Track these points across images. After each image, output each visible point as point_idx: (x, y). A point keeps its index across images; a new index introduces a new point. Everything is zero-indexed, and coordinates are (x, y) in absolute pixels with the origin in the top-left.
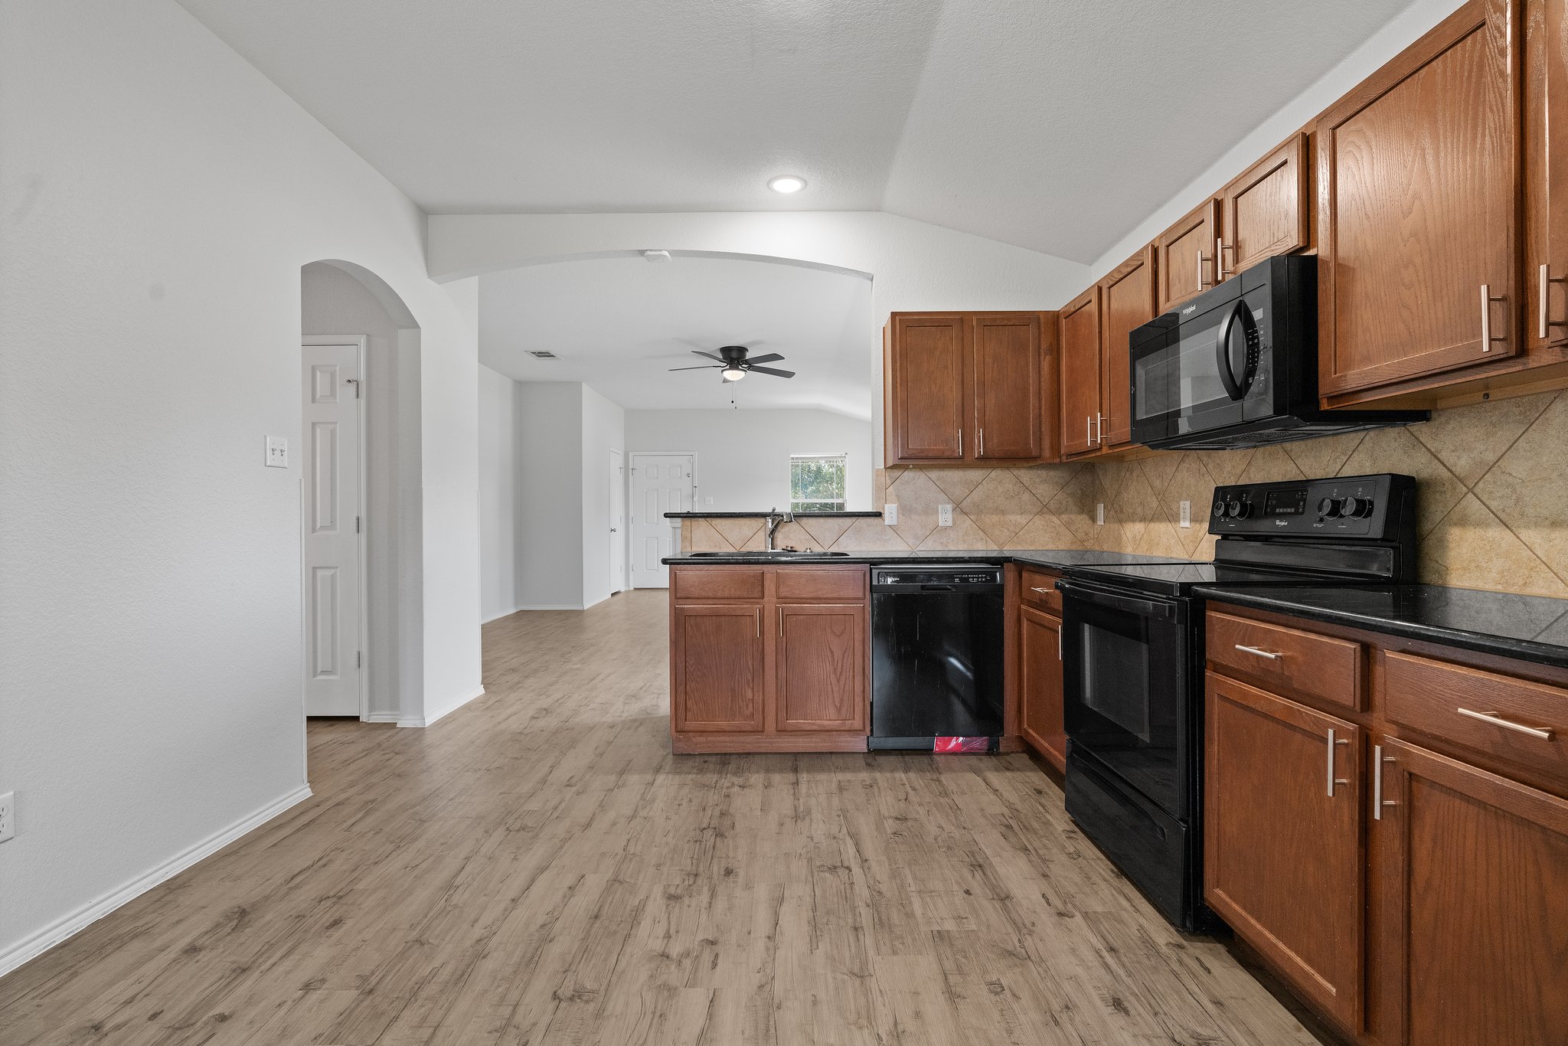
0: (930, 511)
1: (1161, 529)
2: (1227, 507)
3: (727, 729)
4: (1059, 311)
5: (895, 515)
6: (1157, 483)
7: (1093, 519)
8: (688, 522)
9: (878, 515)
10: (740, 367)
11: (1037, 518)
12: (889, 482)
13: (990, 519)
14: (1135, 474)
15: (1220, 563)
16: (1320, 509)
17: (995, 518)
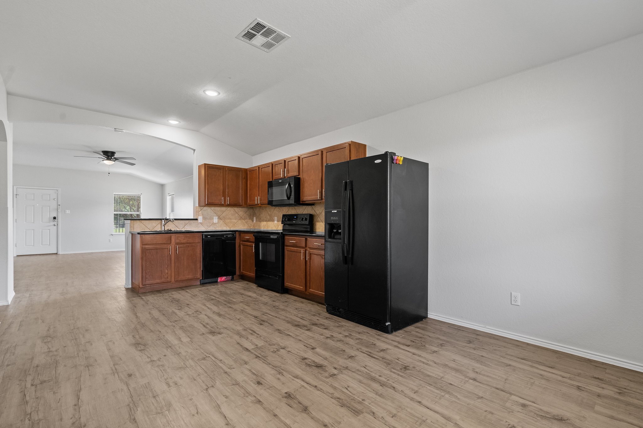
0: (212, 219)
1: (270, 223)
2: (285, 218)
3: (159, 282)
4: (247, 169)
5: (201, 220)
6: (269, 213)
7: (253, 221)
8: (132, 221)
9: (197, 219)
10: (112, 160)
11: (239, 221)
12: (200, 210)
13: (228, 221)
14: (264, 210)
15: (283, 230)
16: (300, 219)
17: (229, 221)
